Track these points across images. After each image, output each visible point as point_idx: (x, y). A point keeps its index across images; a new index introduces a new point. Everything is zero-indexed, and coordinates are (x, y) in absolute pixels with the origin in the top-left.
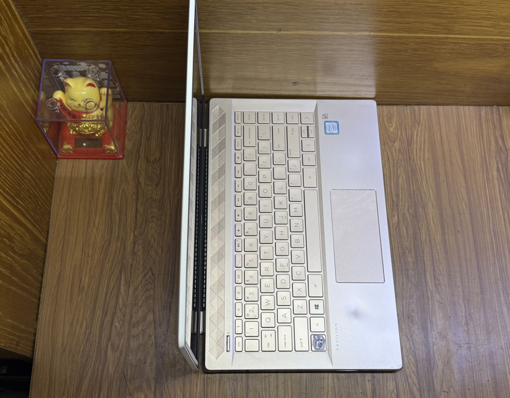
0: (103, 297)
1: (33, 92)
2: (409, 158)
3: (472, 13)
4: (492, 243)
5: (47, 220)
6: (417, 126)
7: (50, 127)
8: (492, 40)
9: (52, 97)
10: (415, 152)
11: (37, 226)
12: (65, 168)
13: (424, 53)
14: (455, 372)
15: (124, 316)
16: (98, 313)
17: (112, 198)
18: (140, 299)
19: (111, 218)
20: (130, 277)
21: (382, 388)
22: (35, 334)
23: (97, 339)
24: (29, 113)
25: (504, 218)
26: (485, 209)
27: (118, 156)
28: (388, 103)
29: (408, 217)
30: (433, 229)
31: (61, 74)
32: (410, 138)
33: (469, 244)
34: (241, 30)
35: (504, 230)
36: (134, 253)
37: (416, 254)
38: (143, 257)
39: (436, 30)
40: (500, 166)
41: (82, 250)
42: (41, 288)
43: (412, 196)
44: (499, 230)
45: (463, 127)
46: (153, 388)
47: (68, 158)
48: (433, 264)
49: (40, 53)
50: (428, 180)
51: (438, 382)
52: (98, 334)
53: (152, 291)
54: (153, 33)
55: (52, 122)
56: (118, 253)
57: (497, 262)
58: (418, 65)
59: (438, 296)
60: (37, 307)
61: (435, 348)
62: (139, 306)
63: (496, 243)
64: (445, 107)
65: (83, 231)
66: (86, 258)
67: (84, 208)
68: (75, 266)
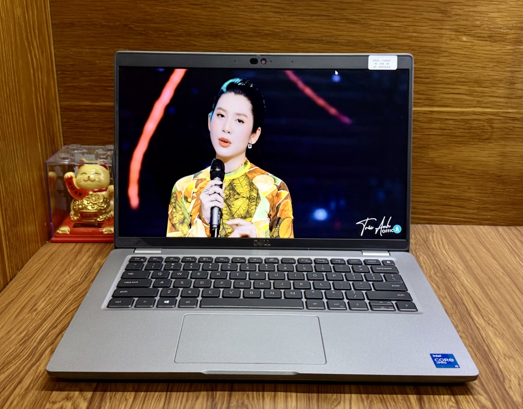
0: (57, 316)
2: (428, 248)
6: (431, 233)
10: (433, 245)
19: (90, 270)
23: (36, 344)
29: (437, 278)
37: (452, 299)
41: (47, 287)
43: (438, 266)
45: (481, 234)
48: (477, 306)
50: (453, 259)
51: (516, 393)
52: (38, 340)
64: (458, 226)
65: (55, 276)
66: (49, 291)
67: (63, 265)
68: (33, 296)
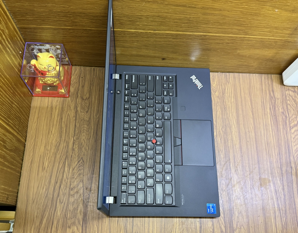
0: (55, 174)
1: (19, 60)
2: (223, 101)
3: (259, 24)
4: (266, 148)
5: (26, 130)
6: (228, 84)
7: (29, 79)
8: (269, 39)
9: (30, 63)
10: (226, 98)
11: (20, 134)
12: (36, 102)
13: (233, 45)
14: (244, 218)
15: (67, 184)
16: (52, 182)
17: (62, 119)
18: (76, 175)
20: (71, 163)
21: (205, 225)
22: (18, 193)
23: (52, 197)
24: (17, 72)
25: (273, 135)
26: (262, 129)
27: (66, 95)
28: (213, 71)
29: (222, 133)
30: (235, 139)
31: (35, 50)
32: (224, 90)
33: (254, 148)
34: (134, 29)
35: (272, 141)
36: (73, 149)
37: (225, 152)
38: (78, 152)
39: (239, 33)
40: (271, 106)
41: (45, 147)
42: (22, 167)
43: (224, 121)
44: (269, 141)
45: (252, 85)
46: (81, 223)
47: (38, 96)
48: (234, 159)
49: (23, 38)
50: (233, 113)
51: (235, 223)
52: (52, 193)
53: (82, 170)
54: (86, 30)
55: (30, 77)
56: (64, 149)
57: (268, 159)
58: (229, 51)
59: (236, 176)
60: (19, 177)
61: (234, 204)
62: (75, 178)
63: (268, 148)
64: (243, 74)
65: (46, 136)
66: (47, 151)
67: (47, 123)
68: (41, 155)
